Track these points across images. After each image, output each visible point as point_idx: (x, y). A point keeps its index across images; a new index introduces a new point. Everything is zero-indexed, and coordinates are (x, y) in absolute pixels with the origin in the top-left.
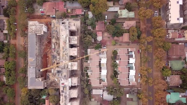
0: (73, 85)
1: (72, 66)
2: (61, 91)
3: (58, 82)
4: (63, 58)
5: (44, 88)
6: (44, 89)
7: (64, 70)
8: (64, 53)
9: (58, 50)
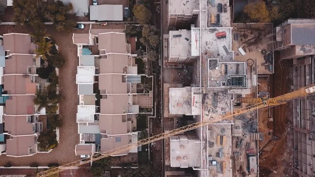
0: (183, 32)
1: (189, 102)
2: (229, 9)
3: (236, 43)
4: (223, 130)
5: (284, 24)
6: (286, 19)
7: (217, 88)
8: (216, 148)
9: (238, 150)
